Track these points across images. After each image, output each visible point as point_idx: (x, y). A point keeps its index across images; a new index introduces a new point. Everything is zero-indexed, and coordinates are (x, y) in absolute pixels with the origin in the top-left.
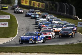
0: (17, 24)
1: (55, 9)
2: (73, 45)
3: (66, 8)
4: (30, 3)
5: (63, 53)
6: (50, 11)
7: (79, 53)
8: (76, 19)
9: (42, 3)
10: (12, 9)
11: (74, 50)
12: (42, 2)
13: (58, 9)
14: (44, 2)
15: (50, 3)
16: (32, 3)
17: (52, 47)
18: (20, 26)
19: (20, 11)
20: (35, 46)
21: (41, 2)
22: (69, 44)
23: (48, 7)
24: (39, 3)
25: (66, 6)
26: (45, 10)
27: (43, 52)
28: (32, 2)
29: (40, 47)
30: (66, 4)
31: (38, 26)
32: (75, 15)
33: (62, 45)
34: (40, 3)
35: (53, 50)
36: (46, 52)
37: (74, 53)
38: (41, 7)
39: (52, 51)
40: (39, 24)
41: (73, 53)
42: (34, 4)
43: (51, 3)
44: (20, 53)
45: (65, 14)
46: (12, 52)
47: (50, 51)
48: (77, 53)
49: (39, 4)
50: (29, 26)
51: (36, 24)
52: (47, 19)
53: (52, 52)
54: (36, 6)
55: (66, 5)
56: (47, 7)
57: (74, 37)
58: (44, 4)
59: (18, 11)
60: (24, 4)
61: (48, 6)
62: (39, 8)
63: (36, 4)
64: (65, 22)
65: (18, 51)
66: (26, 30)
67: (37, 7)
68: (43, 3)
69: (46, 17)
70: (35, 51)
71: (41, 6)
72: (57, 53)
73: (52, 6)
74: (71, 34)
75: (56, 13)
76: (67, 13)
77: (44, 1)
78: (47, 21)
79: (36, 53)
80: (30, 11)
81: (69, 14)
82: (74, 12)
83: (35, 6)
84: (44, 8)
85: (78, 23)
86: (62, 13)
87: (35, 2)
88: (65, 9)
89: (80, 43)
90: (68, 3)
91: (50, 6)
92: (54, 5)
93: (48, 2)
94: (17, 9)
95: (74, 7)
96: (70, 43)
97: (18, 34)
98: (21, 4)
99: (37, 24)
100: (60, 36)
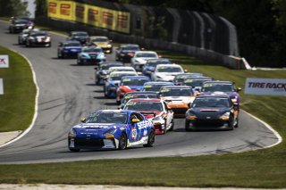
0: (34, 86)
1: (165, 32)
2: (228, 157)
3: (206, 30)
4: (79, 13)
5: (196, 183)
6: (148, 41)
7: (249, 184)
8: (241, 69)
9: (120, 13)
10: (11, 33)
11: (234, 175)
12: (122, 11)
13: (176, 34)
14: (127, 11)
15: (147, 12)
16: (86, 12)
17: (156, 164)
18: (46, 91)
19: (39, 39)
20: (95, 162)
21: (117, 10)
22: (214, 153)
23: (142, 27)
24: (111, 11)
25: (203, 24)
26: (133, 36)
27: (123, 180)
28: (87, 7)
29: (116, 164)
30: (203, 16)
31: (104, 91)
32: (237, 53)
33: (191, 158)
34: (115, 13)
35: (158, 176)
36: (134, 180)
37: (234, 186)
38: (117, 25)
39: (155, 179)
40: (107, 84)
41: (230, 186)
42: (91, 16)
43: (150, 12)
44: (43, 185)
45: (202, 49)
46: (15, 182)
47: (149, 180)
48: (242, 184)
49: (111, 16)
50: (77, 91)
51: (98, 84)
52: (135, 66)
53: (157, 182)
54: (100, 23)
55: (206, 20)
56: (139, 26)
57: (236, 126)
58: (129, 14)
59: (32, 38)
60: (56, 15)
61: (142, 24)
62: (110, 30)
63: (99, 15)
64: (198, 76)
65: (37, 179)
66: (64, 107)
67: (104, 25)
68: (125, 14)
69: (133, 60)
70: (98, 177)
71: (118, 22)
72: (172, 184)
73: (156, 22)
74: (226, 117)
75: (170, 47)
76: (207, 47)
77: (127, 6)
78: (134, 72)
79: (101, 186)
80: (74, 39)
81: (215, 50)
82: (234, 43)
83: (97, 24)
84: (127, 30)
85: (245, 81)
86: (191, 48)
87: (95, 8)
88: (202, 31)
89: (255, 149)
90: (211, 12)
91: (150, 21)
92: (163, 18)
93: (140, 10)
94: (28, 33)
95: (232, 27)
96: (218, 151)
97: (36, 121)
98: (46, 15)
99: (101, 82)
100: (191, 124)
